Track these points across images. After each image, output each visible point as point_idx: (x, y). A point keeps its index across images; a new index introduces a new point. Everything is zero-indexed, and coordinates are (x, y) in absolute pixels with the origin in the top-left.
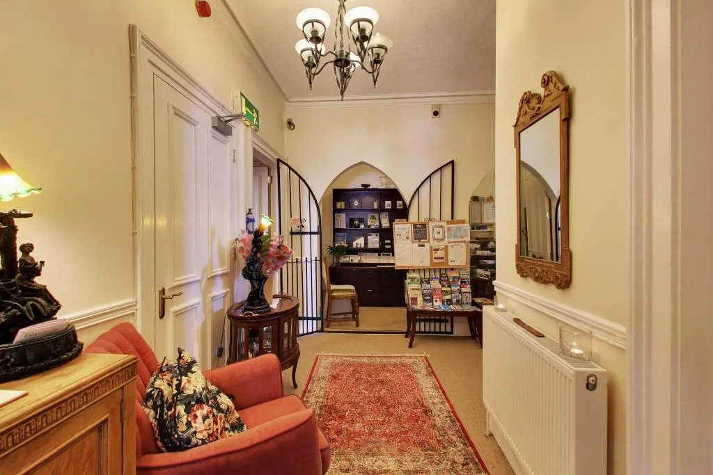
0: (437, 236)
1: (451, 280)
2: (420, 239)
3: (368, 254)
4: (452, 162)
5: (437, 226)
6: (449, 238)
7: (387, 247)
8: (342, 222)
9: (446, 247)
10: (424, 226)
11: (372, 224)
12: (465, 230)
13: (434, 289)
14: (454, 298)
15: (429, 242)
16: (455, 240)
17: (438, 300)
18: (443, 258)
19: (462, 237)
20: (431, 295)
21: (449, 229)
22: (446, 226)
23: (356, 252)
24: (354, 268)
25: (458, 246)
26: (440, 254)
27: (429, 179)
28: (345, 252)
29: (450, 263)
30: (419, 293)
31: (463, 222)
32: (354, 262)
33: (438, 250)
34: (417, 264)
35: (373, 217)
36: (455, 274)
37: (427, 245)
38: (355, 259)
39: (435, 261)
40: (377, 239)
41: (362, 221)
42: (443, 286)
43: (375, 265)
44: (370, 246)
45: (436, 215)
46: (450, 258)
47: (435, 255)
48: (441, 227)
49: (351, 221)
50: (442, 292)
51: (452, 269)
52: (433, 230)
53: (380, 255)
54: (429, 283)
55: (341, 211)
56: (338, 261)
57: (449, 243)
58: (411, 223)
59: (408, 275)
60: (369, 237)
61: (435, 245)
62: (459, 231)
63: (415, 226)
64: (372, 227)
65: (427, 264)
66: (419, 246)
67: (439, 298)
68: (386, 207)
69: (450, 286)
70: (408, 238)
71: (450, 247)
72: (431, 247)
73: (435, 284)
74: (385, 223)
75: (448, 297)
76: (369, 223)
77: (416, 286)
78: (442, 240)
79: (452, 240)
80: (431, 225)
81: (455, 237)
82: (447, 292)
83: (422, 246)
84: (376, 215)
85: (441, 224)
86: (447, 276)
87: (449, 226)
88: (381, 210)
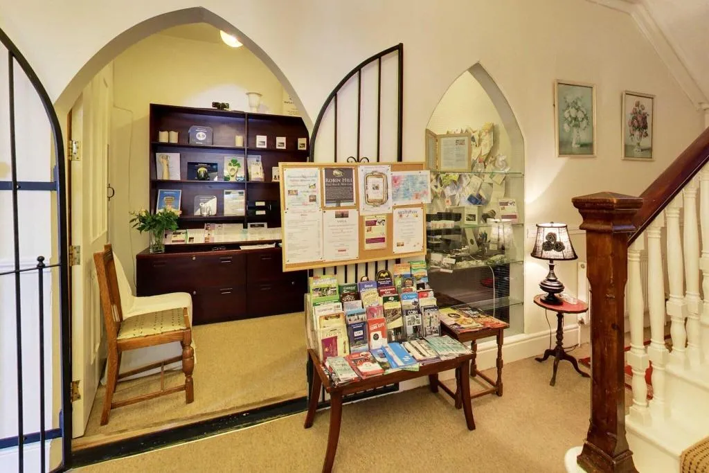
0: (373, 195)
1: (398, 282)
2: (338, 201)
3: (224, 225)
4: (400, 48)
5: (373, 174)
6: (394, 198)
7: (258, 213)
8: (171, 167)
9: (390, 216)
10: (347, 172)
11: (233, 173)
12: (422, 183)
13: (371, 311)
14: (410, 323)
15: (357, 206)
16: (406, 202)
17: (379, 333)
18: (382, 240)
19: (417, 197)
20: (364, 326)
21: (395, 180)
22: (390, 174)
23: (200, 223)
24: (194, 256)
25: (411, 215)
26: (378, 231)
27: (357, 74)
28: (175, 225)
29: (396, 250)
30: (339, 324)
31: (418, 166)
32: (196, 241)
33: (373, 223)
34: (331, 256)
35: (235, 162)
36: (403, 270)
37: (353, 214)
38: (198, 236)
39: (368, 247)
40: (242, 200)
41: (212, 167)
42: (386, 300)
43: (236, 245)
44: (228, 212)
45: (368, 150)
46: (396, 240)
47: (368, 236)
48: (380, 175)
49: (192, 167)
50: (385, 313)
51: (398, 261)
52: (366, 182)
53: (245, 227)
54: (358, 297)
55: (169, 147)
56: (158, 243)
57: (394, 207)
58: (320, 166)
59: (313, 283)
60: (226, 197)
61: (369, 212)
62: (414, 184)
63: (329, 171)
64: (232, 180)
65: (352, 255)
66: (337, 216)
67: (382, 329)
68: (258, 146)
69: (397, 299)
70: (313, 199)
71: (396, 217)
72: (361, 218)
73: (371, 297)
74: (257, 173)
75: (398, 323)
76: (226, 173)
77: (332, 307)
78: (382, 202)
79: (399, 203)
80: (362, 170)
81: (405, 196)
82: (395, 312)
83: (343, 215)
84: (241, 160)
85: (380, 169)
86: (389, 276)
87: (396, 174)
88: (250, 150)
